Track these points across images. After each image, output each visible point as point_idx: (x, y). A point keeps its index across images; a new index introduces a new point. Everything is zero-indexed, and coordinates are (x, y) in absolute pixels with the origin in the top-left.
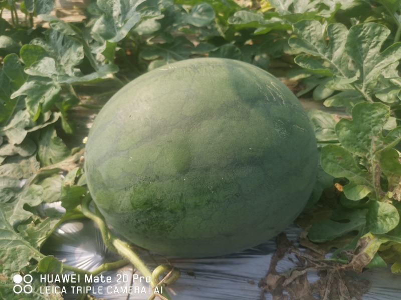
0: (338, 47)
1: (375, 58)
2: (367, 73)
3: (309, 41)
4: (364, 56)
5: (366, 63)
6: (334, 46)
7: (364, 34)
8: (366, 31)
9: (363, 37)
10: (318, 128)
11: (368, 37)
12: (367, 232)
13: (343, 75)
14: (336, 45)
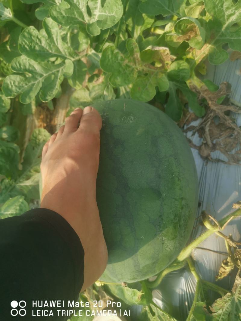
0: (33, 67)
1: (50, 43)
2: (60, 52)
3: (23, 88)
4: (46, 51)
5: (52, 51)
6: (32, 70)
7: (28, 46)
8: (26, 43)
9: (30, 47)
10: (102, 97)
11: (31, 43)
12: (185, 83)
13: (58, 70)
14: (31, 69)
